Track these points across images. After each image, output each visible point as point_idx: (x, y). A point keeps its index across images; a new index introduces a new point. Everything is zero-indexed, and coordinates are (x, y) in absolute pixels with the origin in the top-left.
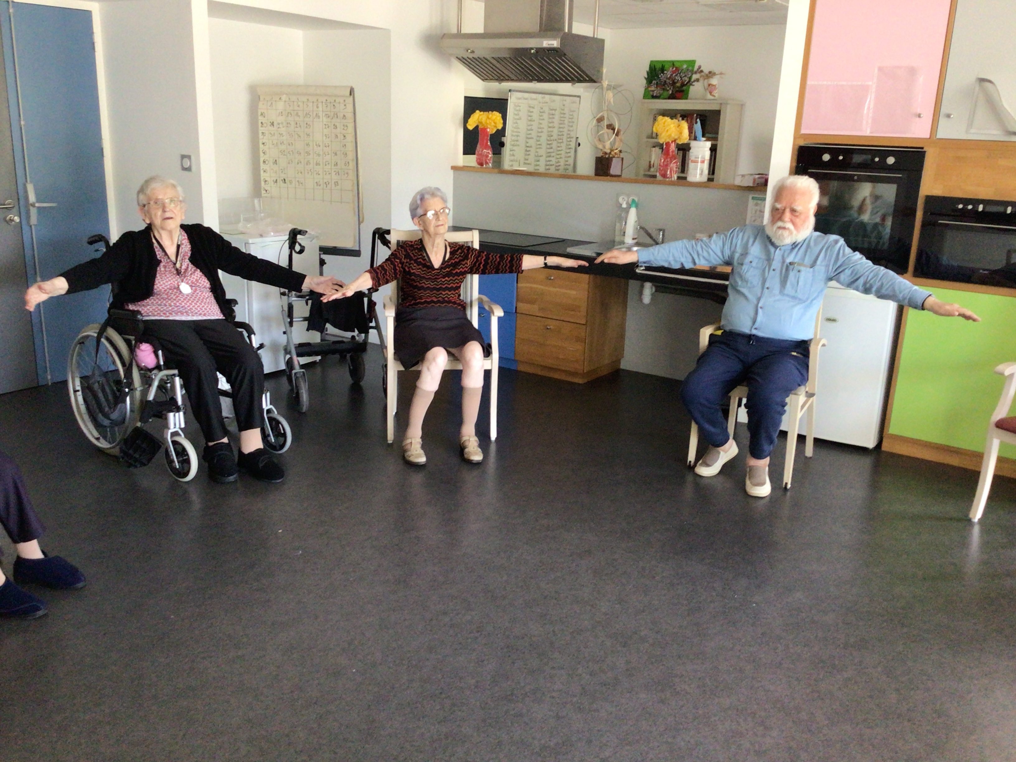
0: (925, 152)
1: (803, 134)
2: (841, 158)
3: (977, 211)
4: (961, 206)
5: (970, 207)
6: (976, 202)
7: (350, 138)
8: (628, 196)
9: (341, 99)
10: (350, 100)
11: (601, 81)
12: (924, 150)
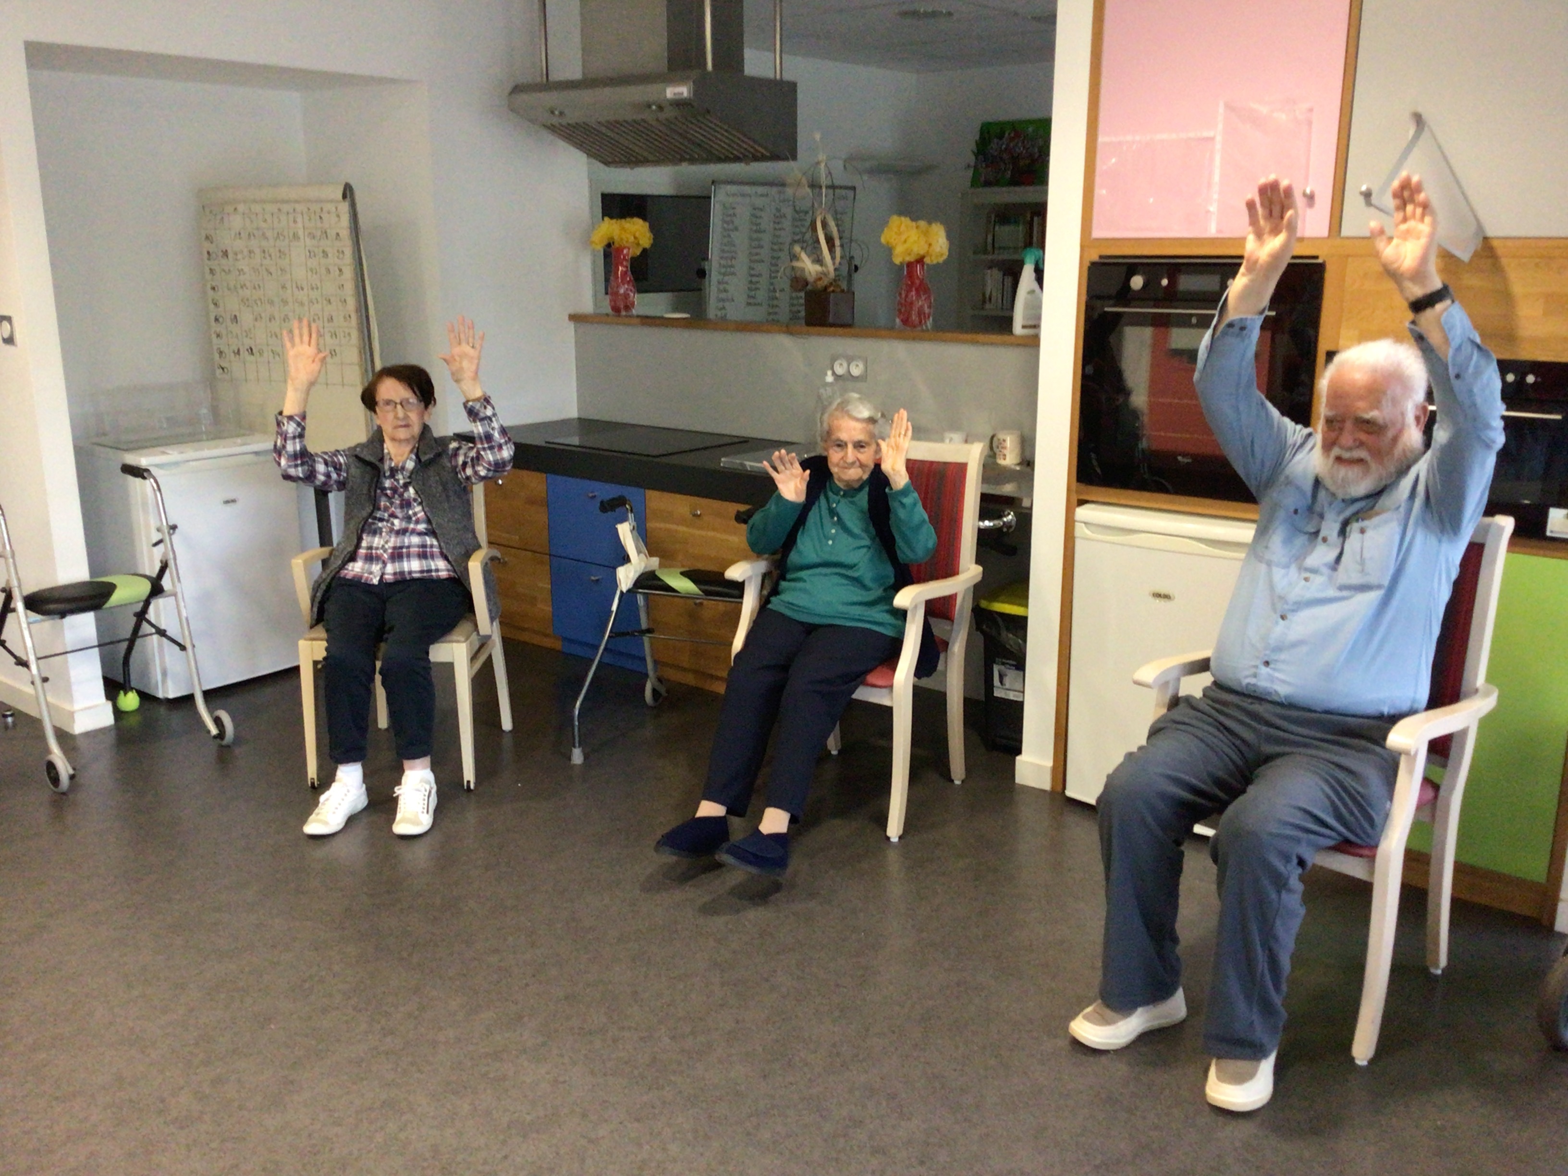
0: (1324, 264)
1: (1099, 240)
2: (1165, 282)
7: (349, 273)
8: (850, 360)
9: (331, 207)
10: (345, 207)
11: (794, 157)
12: (1320, 261)
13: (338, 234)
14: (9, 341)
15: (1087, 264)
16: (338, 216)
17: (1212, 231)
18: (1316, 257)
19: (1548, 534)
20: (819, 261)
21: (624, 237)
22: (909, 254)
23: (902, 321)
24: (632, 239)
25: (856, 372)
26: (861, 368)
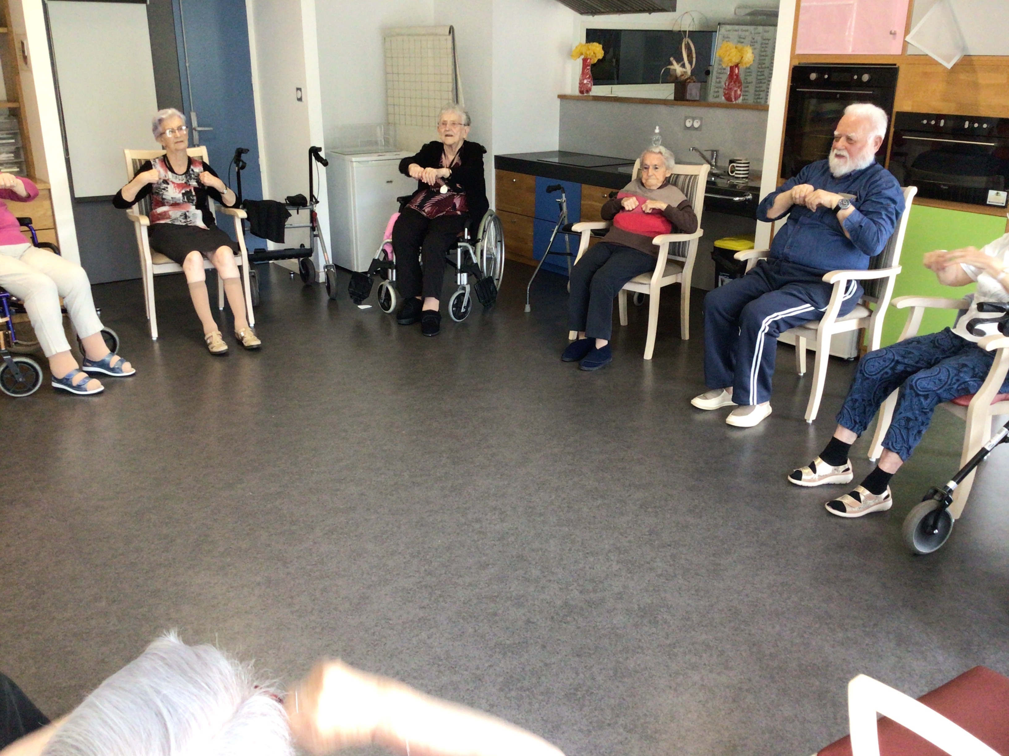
0: (898, 68)
1: (799, 55)
2: (826, 76)
3: (939, 126)
4: (925, 122)
5: (933, 122)
6: (939, 117)
8: (694, 119)
9: (443, 38)
10: (450, 38)
11: (674, 10)
12: (897, 66)
14: (300, 99)
15: (792, 67)
16: (446, 43)
17: (849, 51)
18: (895, 65)
19: (988, 203)
20: (683, 66)
21: (588, 53)
22: (731, 62)
23: (725, 98)
24: (592, 53)
25: (696, 125)
26: (699, 123)
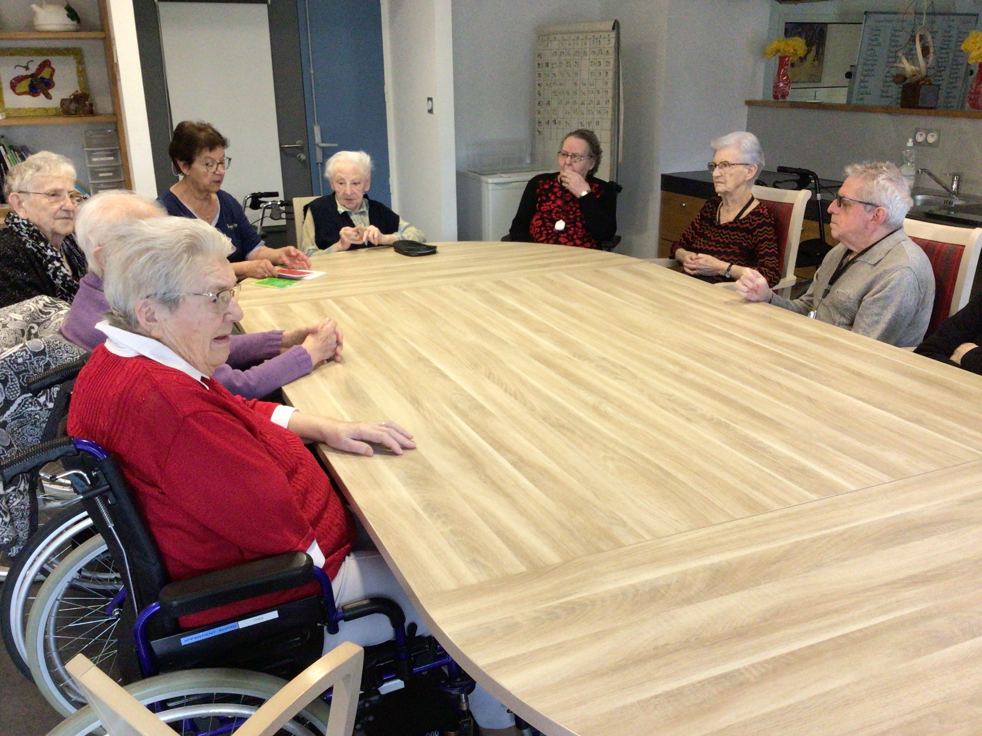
7: (611, 74)
8: (928, 132)
9: (606, 35)
10: (613, 34)
13: (607, 51)
14: (431, 111)
16: (609, 40)
20: (915, 63)
21: (787, 50)
23: (971, 105)
24: (792, 51)
25: (931, 140)
26: (936, 137)
